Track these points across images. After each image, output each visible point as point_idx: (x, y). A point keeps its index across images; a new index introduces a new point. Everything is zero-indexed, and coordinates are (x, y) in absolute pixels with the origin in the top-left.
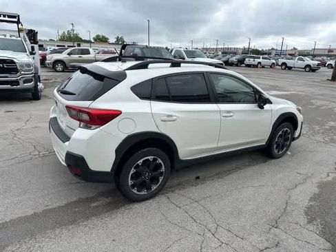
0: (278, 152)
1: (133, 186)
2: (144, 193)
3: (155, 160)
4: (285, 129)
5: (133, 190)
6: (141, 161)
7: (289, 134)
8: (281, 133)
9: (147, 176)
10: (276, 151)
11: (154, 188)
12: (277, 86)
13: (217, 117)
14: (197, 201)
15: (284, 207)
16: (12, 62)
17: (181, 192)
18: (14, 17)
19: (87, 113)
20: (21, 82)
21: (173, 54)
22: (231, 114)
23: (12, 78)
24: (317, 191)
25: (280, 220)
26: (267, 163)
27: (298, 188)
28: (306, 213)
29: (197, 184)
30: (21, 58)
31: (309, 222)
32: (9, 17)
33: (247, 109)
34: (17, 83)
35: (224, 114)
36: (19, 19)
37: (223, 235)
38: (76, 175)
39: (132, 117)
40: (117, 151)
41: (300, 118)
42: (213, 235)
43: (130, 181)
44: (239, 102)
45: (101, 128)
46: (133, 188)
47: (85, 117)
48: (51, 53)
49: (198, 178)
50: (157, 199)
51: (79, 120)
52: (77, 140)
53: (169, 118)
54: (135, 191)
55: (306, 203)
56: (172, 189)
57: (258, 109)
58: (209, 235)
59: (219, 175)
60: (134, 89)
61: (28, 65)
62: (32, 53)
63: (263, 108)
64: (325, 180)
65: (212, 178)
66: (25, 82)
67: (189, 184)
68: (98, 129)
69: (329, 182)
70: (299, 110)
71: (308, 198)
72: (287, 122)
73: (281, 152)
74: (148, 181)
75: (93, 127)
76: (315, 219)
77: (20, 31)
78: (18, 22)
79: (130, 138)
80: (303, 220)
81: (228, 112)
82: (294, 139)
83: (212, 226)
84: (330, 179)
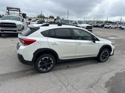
0: (103, 60)
1: (40, 67)
2: (45, 70)
3: (49, 58)
4: (106, 51)
5: (40, 69)
6: (43, 58)
7: (108, 53)
8: (104, 52)
9: (46, 64)
10: (102, 60)
11: (49, 68)
12: (114, 36)
13: (75, 44)
14: (64, 75)
15: (98, 80)
16: (15, 24)
17: (60, 71)
18: (18, 9)
19: (24, 40)
20: (17, 31)
21: (73, 22)
22: (81, 44)
23: (14, 29)
24: (114, 75)
25: (94, 85)
26: (97, 64)
27: (107, 74)
28: (106, 83)
29: (67, 69)
30: (18, 23)
31: (105, 87)
32: (17, 9)
33: (89, 42)
34: (16, 31)
35: (78, 44)
36: (20, 10)
37: (69, 88)
38: (21, 61)
39: (40, 42)
40: (34, 54)
41: (113, 47)
42: (66, 87)
43: (39, 65)
44: (86, 40)
45: (28, 46)
46: (40, 68)
47: (23, 42)
48: (32, 22)
49: (68, 67)
50: (50, 73)
51: (22, 43)
52: (21, 49)
53: (55, 44)
54: (41, 69)
55: (108, 80)
56: (57, 70)
57: (93, 43)
58: (64, 87)
59: (77, 67)
60: (42, 33)
61: (20, 25)
62: (22, 21)
63: (95, 42)
64: (119, 72)
65: (73, 67)
66: (19, 31)
67: (64, 68)
68: (27, 46)
69: (120, 73)
70: (113, 44)
71: (109, 78)
72: (107, 48)
73: (104, 60)
74: (46, 66)
75: (26, 45)
76: (109, 86)
77: (20, 14)
78: (20, 11)
79: (39, 50)
80: (103, 86)
81: (79, 43)
82: (110, 55)
83: (66, 84)
84: (122, 72)
